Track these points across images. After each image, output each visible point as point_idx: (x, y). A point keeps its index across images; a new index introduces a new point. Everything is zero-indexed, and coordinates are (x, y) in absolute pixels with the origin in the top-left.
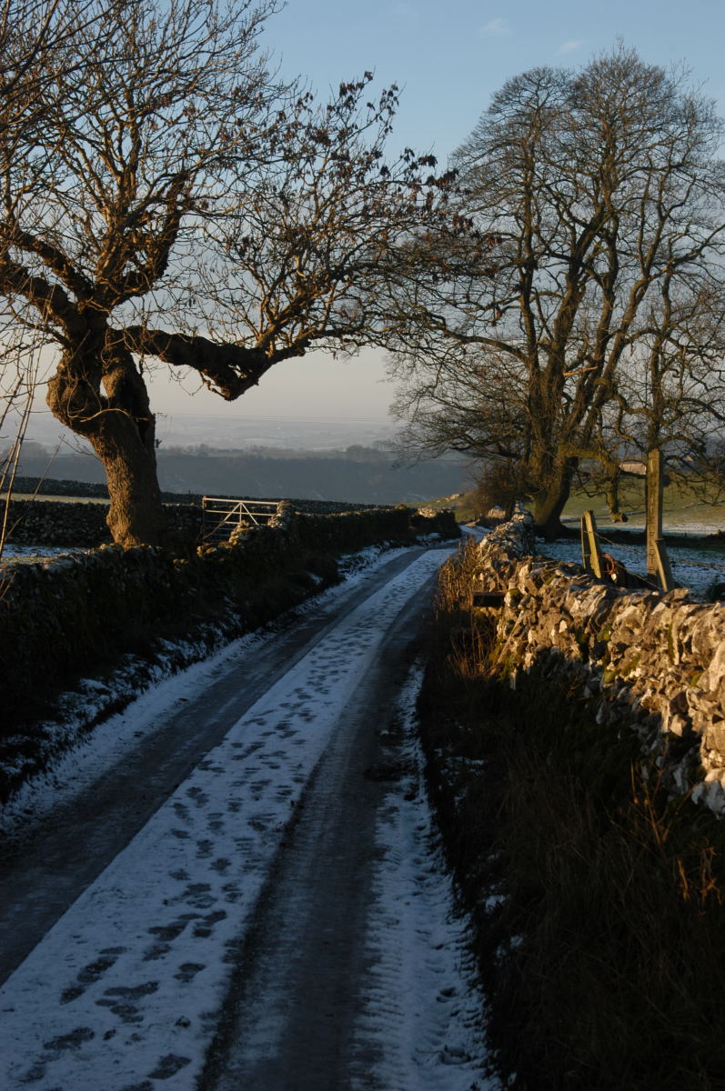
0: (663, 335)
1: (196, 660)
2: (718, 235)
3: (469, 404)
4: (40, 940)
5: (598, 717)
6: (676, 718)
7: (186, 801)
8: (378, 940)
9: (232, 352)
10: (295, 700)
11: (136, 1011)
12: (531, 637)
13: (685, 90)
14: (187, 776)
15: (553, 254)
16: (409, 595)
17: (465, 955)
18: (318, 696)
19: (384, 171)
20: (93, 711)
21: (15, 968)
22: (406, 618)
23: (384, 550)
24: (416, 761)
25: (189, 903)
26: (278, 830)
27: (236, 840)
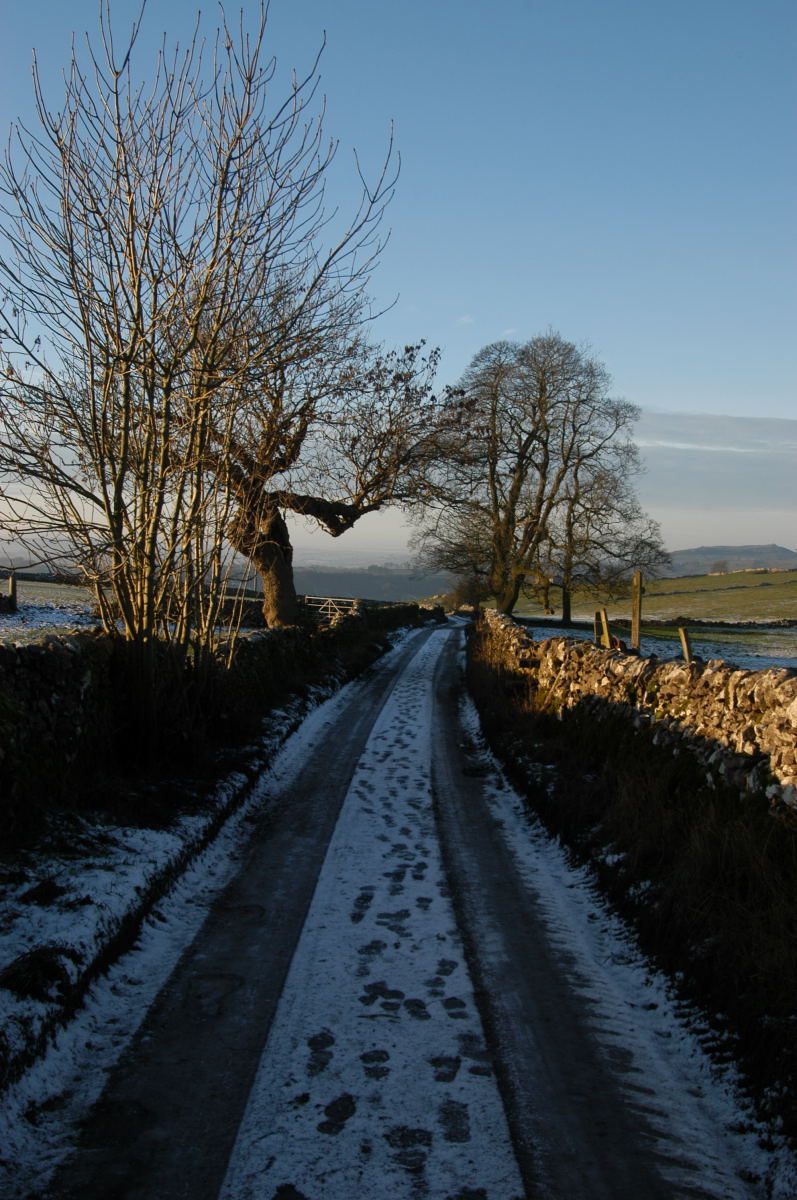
0: (574, 501)
1: (328, 698)
2: (607, 443)
3: (457, 541)
4: (317, 881)
5: (655, 741)
6: (748, 743)
7: (361, 789)
8: (531, 882)
9: (338, 507)
10: (397, 724)
11: (404, 929)
12: (573, 687)
13: (586, 357)
14: (353, 773)
15: (509, 451)
16: (436, 657)
17: (592, 892)
18: (411, 722)
19: (433, 398)
20: (285, 730)
21: (311, 898)
22: (440, 673)
23: (410, 630)
24: (492, 765)
25: (399, 857)
26: (429, 809)
27: (406, 815)
